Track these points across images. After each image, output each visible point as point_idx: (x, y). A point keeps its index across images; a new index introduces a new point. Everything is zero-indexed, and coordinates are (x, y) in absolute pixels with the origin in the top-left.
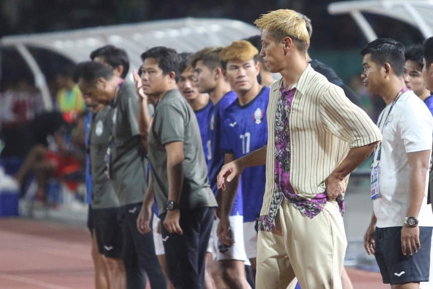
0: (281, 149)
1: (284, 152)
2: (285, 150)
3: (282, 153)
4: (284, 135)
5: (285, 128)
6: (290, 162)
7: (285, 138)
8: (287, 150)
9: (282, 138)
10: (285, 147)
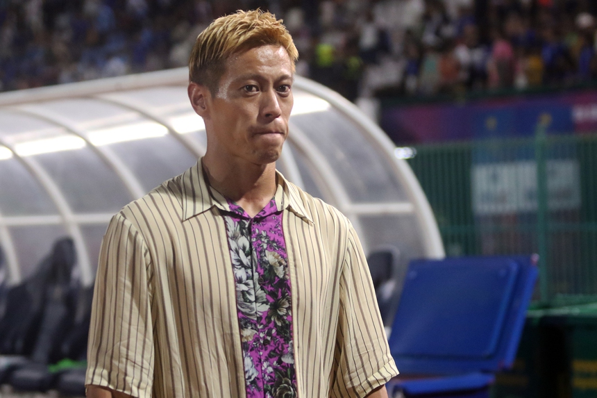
0: (266, 360)
1: (275, 369)
2: (280, 362)
3: (270, 369)
4: (276, 325)
5: (275, 307)
6: (296, 389)
7: (278, 333)
8: (287, 360)
9: (269, 334)
10: (281, 355)
